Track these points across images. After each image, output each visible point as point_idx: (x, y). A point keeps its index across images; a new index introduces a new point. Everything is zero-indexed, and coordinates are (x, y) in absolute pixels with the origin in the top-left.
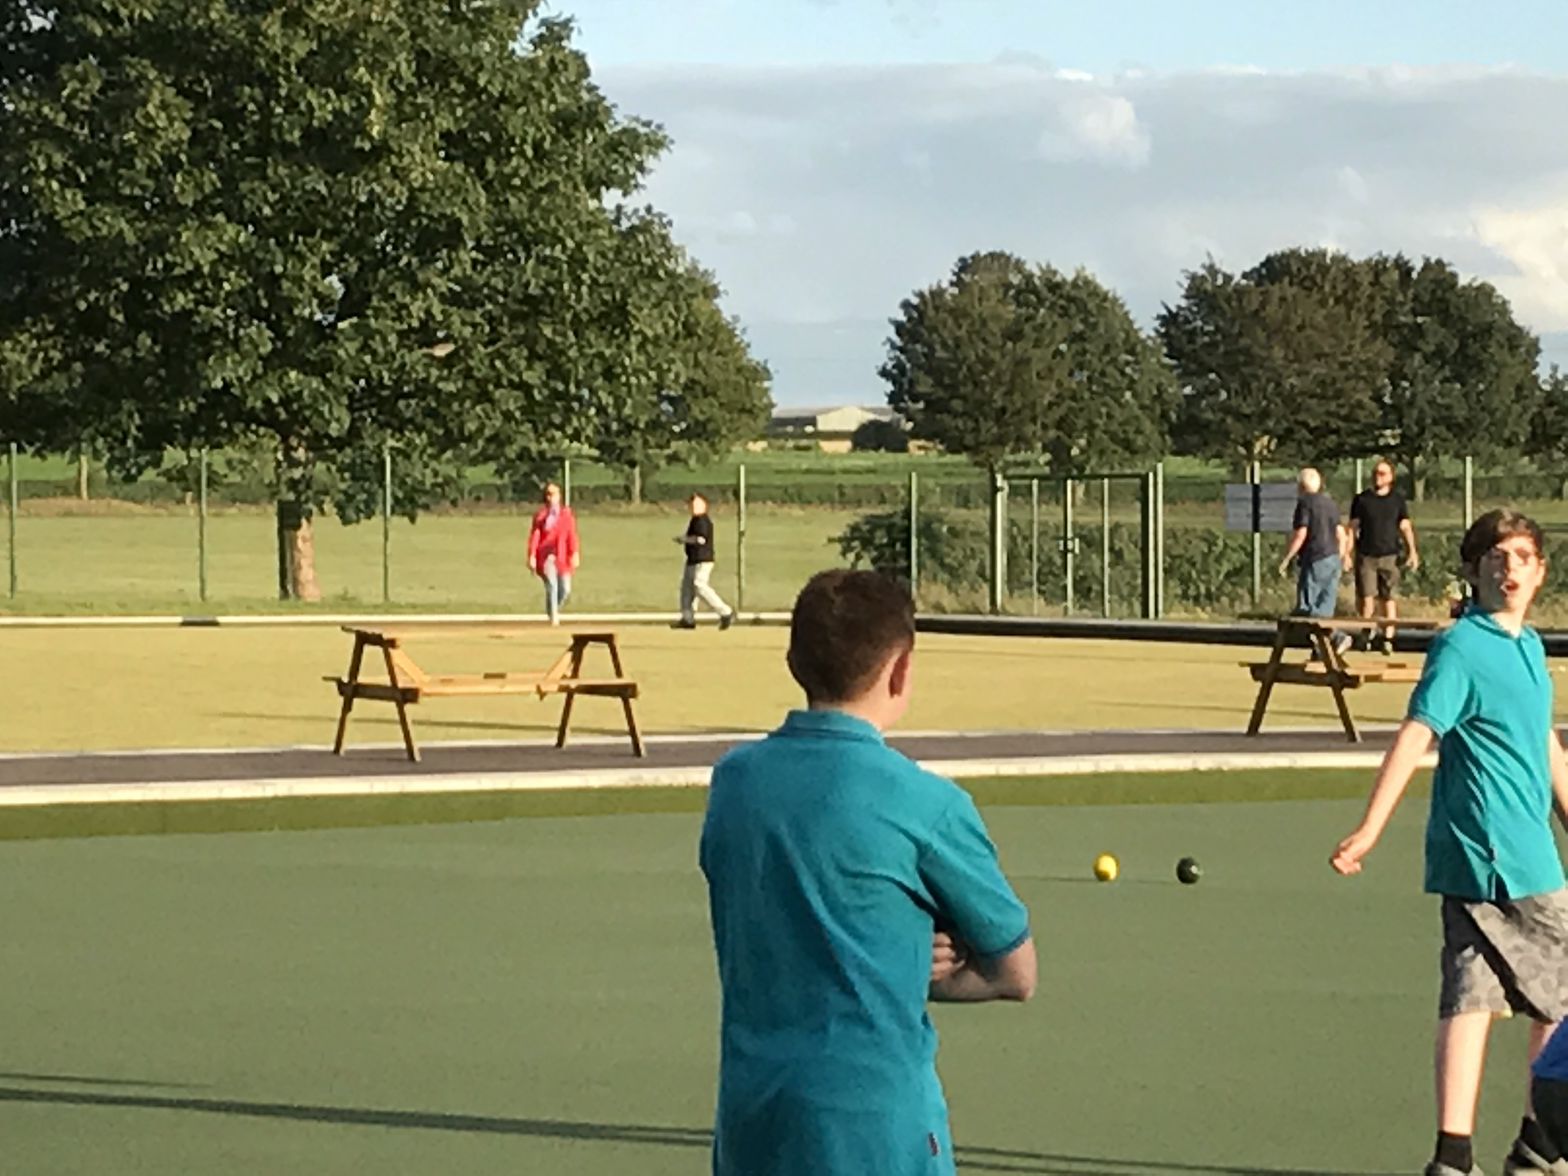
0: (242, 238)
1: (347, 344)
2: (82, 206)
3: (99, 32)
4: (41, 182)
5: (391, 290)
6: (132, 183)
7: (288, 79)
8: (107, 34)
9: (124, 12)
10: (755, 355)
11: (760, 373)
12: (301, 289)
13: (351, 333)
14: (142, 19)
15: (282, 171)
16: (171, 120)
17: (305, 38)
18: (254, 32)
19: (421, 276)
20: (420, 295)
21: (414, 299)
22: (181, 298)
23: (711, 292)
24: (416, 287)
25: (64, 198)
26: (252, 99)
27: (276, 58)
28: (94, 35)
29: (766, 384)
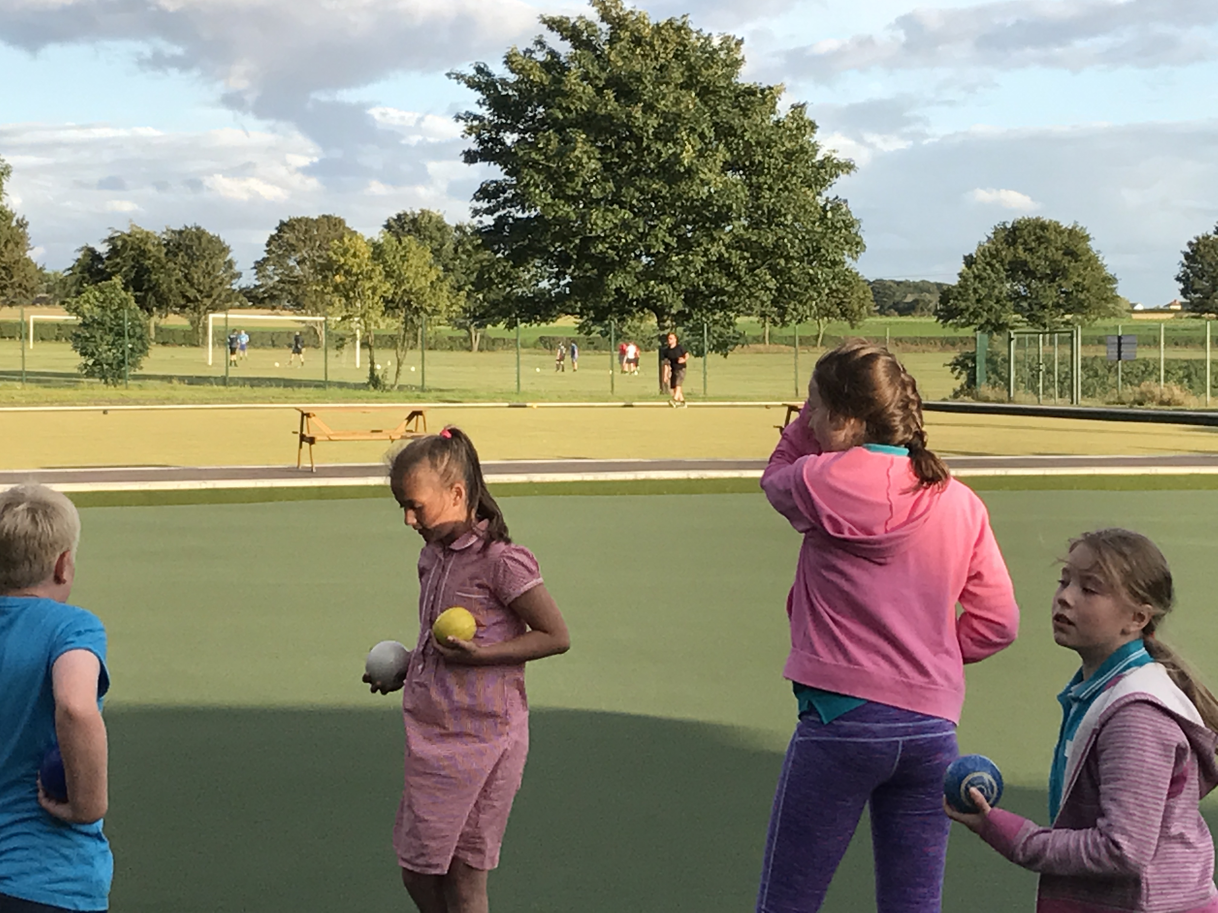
0: (626, 216)
1: (676, 267)
2: (550, 201)
3: (561, 117)
4: (532, 189)
5: (701, 241)
6: (573, 190)
7: (648, 138)
8: (565, 118)
9: (572, 107)
10: (1109, 271)
11: (1112, 280)
12: (657, 240)
13: (679, 262)
14: (582, 109)
15: (643, 182)
16: (589, 158)
17: (656, 118)
18: (629, 116)
19: (715, 234)
20: (715, 244)
21: (713, 246)
22: (600, 246)
23: (1086, 238)
24: (713, 240)
25: (541, 197)
26: (630, 148)
27: (642, 129)
28: (558, 118)
29: (1114, 286)
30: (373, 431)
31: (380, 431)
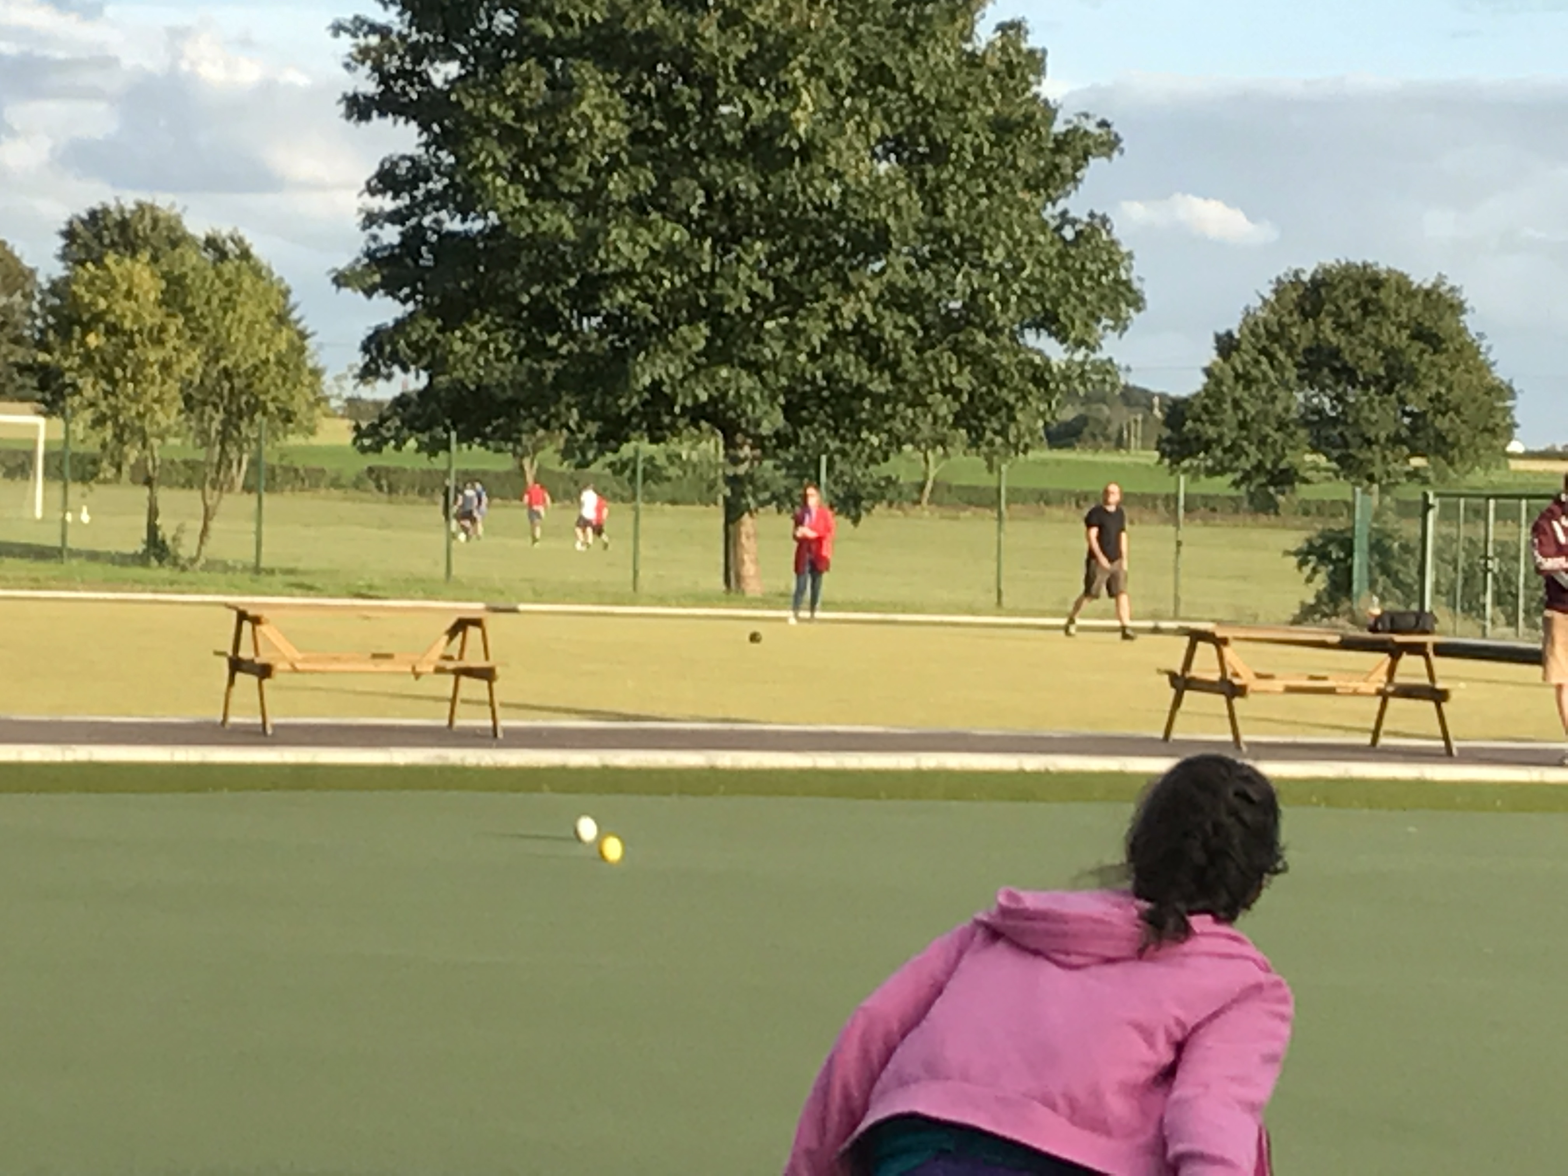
0: (676, 237)
1: (773, 343)
2: (524, 202)
3: (550, 33)
4: (488, 178)
5: (822, 290)
6: (572, 180)
7: (726, 80)
8: (558, 35)
9: (574, 15)
10: (1501, 373)
11: (1505, 391)
12: (735, 287)
13: (778, 332)
14: (592, 20)
15: (714, 169)
16: (607, 118)
17: (744, 42)
18: (691, 34)
19: (853, 278)
20: (852, 298)
21: (847, 300)
22: (621, 294)
23: (1457, 308)
24: (847, 288)
25: (506, 193)
27: (714, 60)
28: (545, 37)
30: (375, 656)
31: (388, 656)
